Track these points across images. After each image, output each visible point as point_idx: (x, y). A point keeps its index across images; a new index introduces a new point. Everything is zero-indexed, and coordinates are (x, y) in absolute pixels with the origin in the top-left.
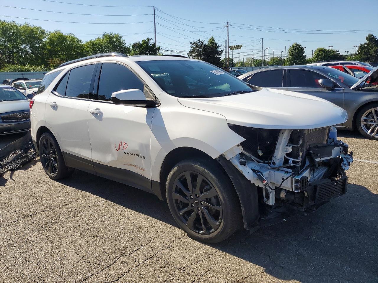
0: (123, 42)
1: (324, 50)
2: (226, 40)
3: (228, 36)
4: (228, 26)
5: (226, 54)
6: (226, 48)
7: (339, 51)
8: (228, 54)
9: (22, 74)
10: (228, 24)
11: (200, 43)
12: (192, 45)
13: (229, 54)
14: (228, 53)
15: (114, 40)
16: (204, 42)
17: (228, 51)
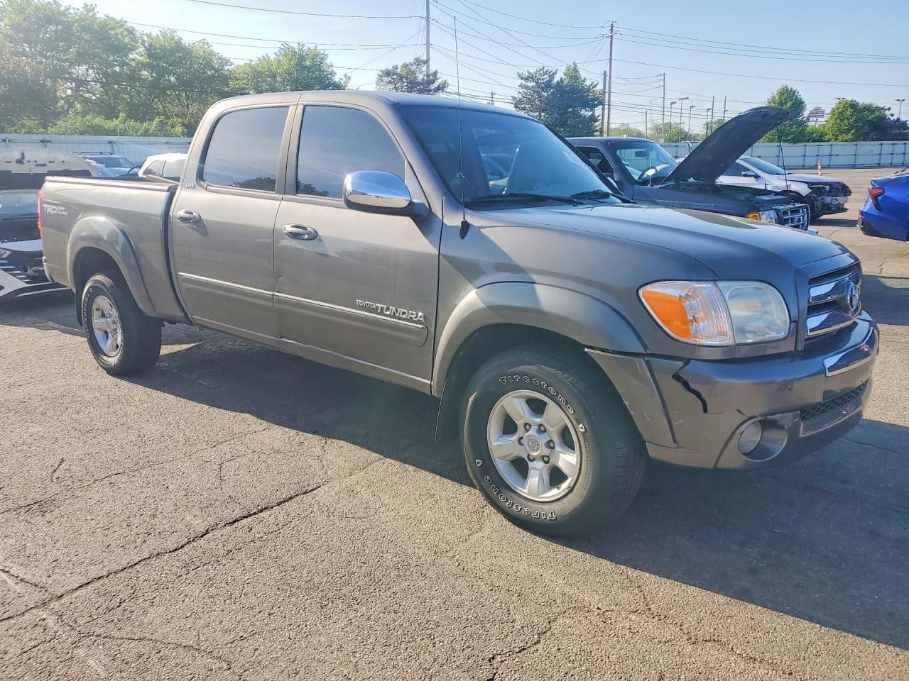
0: (330, 70)
1: (853, 105)
2: (605, 72)
3: (611, 62)
4: (612, 37)
5: (603, 109)
6: (604, 93)
7: (889, 109)
8: (609, 109)
9: (110, 142)
10: (612, 30)
11: (546, 76)
12: (523, 82)
14: (609, 105)
15: (308, 63)
16: (556, 73)
17: (609, 101)
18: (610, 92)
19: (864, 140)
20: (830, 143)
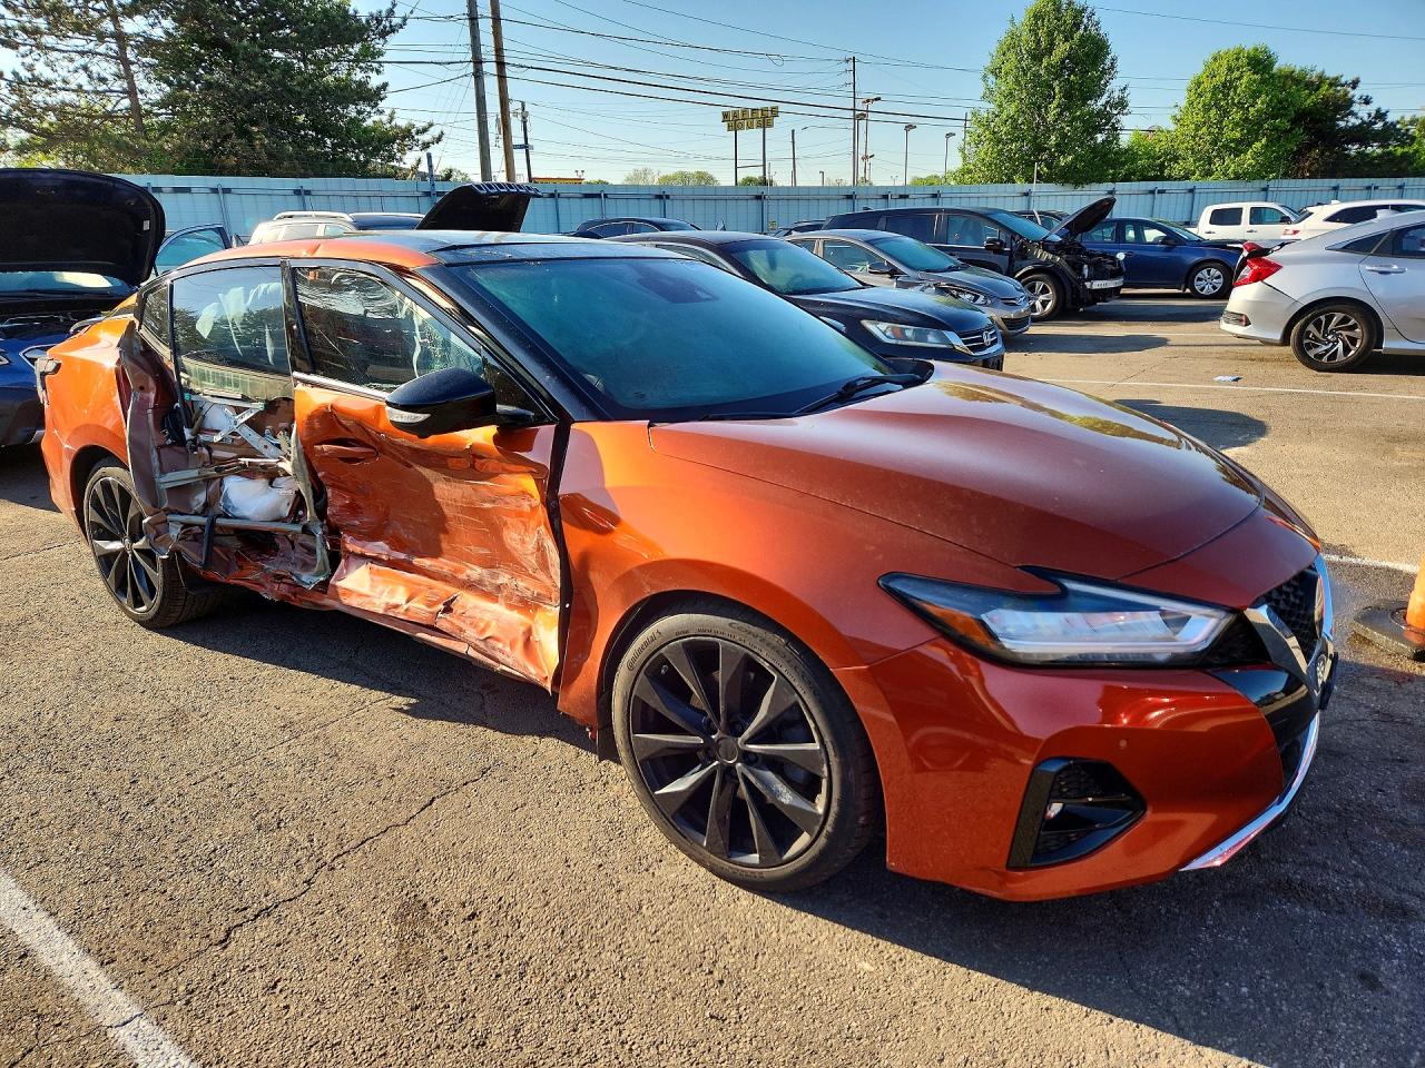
1: (1260, 63)
5: (478, 75)
6: (473, 19)
7: (1355, 84)
8: (502, 77)
13: (509, 71)
14: (501, 64)
17: (499, 50)
18: (496, 20)
19: (1286, 175)
20: (1189, 184)
